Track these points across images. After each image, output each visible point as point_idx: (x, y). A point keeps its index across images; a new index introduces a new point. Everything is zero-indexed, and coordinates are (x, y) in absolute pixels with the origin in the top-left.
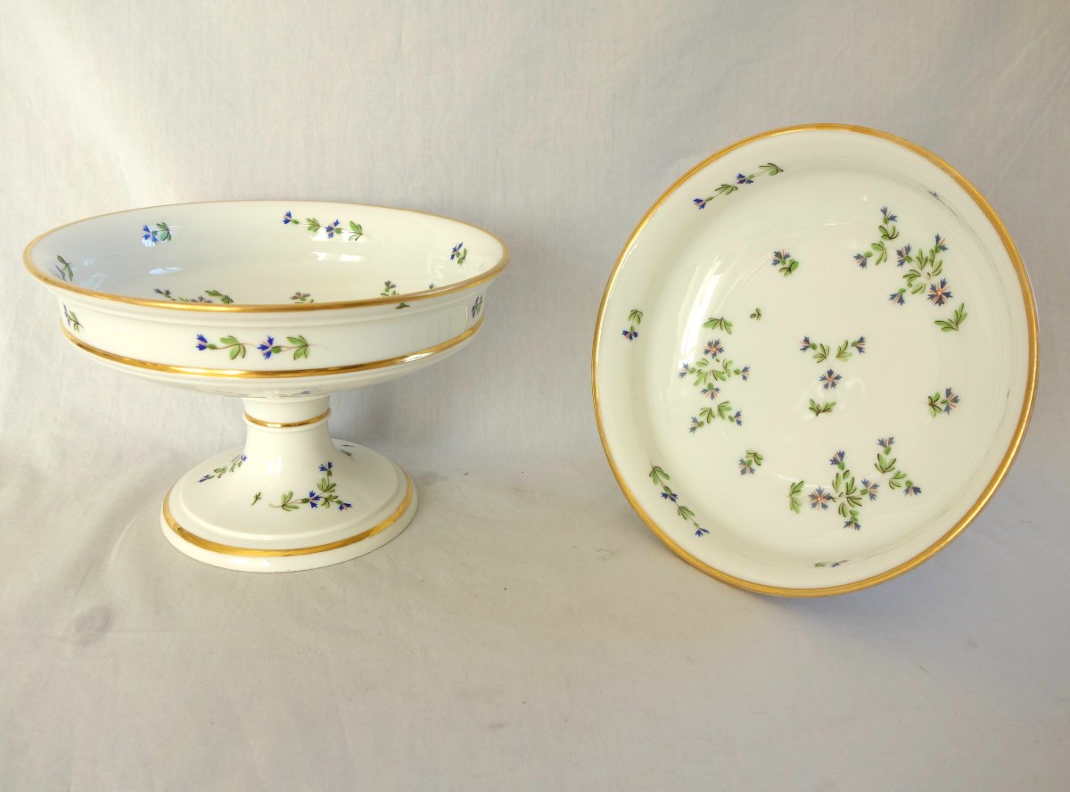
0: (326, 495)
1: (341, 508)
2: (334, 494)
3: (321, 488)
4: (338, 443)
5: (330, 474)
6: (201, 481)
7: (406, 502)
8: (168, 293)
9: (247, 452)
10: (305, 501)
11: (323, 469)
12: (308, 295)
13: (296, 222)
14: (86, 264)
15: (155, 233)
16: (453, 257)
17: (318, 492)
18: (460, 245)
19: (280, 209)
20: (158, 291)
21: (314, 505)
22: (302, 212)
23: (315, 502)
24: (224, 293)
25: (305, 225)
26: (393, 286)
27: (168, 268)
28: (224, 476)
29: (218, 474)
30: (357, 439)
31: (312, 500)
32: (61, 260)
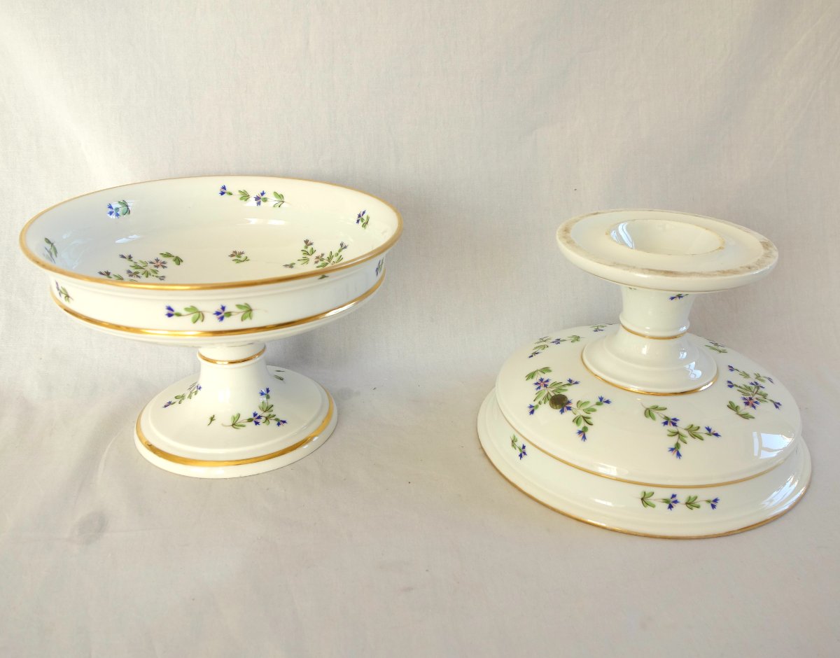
0: (266, 414)
1: (279, 424)
2: (272, 413)
3: (262, 409)
4: (273, 369)
5: (268, 397)
6: (166, 406)
7: (329, 416)
8: (130, 257)
9: (201, 383)
10: (250, 420)
11: (262, 394)
12: (243, 253)
13: (230, 194)
14: (64, 237)
15: (117, 209)
16: (358, 221)
17: (260, 413)
18: (364, 213)
19: (217, 183)
20: (123, 257)
21: (257, 423)
22: (234, 184)
23: (258, 420)
24: (175, 254)
25: (237, 196)
26: (311, 244)
27: (130, 237)
28: (183, 402)
29: (179, 400)
30: (286, 364)
31: (256, 419)
32: (48, 241)
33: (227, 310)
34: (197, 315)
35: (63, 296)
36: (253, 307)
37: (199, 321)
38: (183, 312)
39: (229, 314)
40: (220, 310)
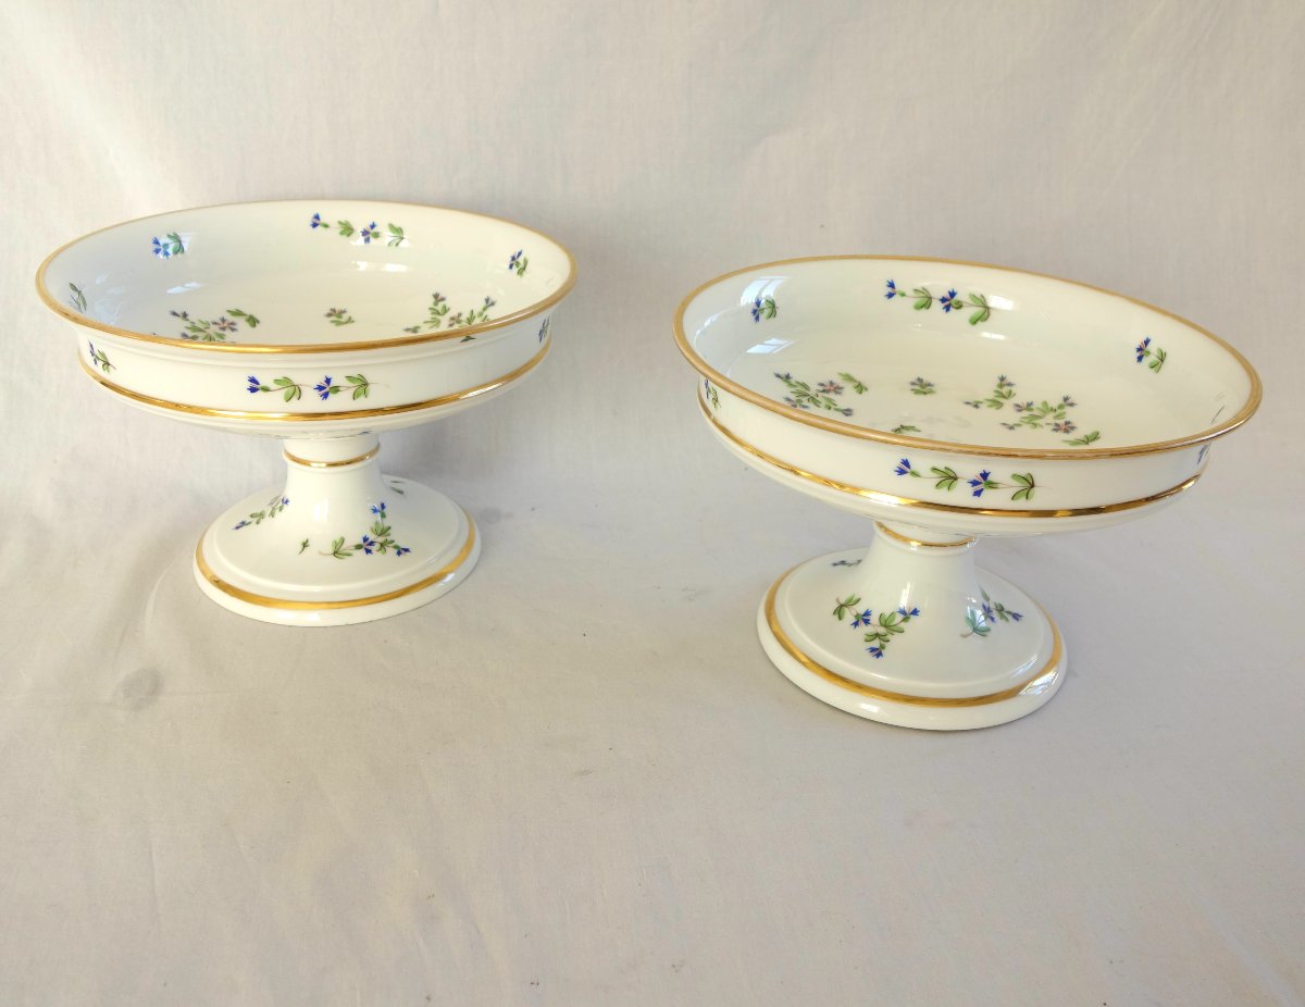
0: (381, 539)
1: (399, 553)
2: (389, 538)
3: (375, 531)
4: (388, 479)
5: (383, 516)
6: (237, 528)
7: (469, 545)
8: (185, 315)
9: (288, 494)
10: (358, 547)
11: (375, 511)
12: (344, 312)
13: (326, 226)
14: (98, 281)
15: (166, 246)
16: (511, 266)
17: (372, 537)
18: (520, 254)
19: (307, 210)
20: (175, 314)
21: (368, 551)
22: (332, 213)
23: (370, 548)
24: (248, 311)
25: (335, 231)
26: (443, 299)
27: (187, 285)
28: (262, 521)
29: (256, 519)
30: (405, 474)
31: (366, 546)
32: (74, 287)
33: (333, 384)
34: (291, 390)
35: (100, 363)
36: (369, 381)
37: (294, 399)
38: (272, 386)
39: (336, 389)
40: (324, 384)
